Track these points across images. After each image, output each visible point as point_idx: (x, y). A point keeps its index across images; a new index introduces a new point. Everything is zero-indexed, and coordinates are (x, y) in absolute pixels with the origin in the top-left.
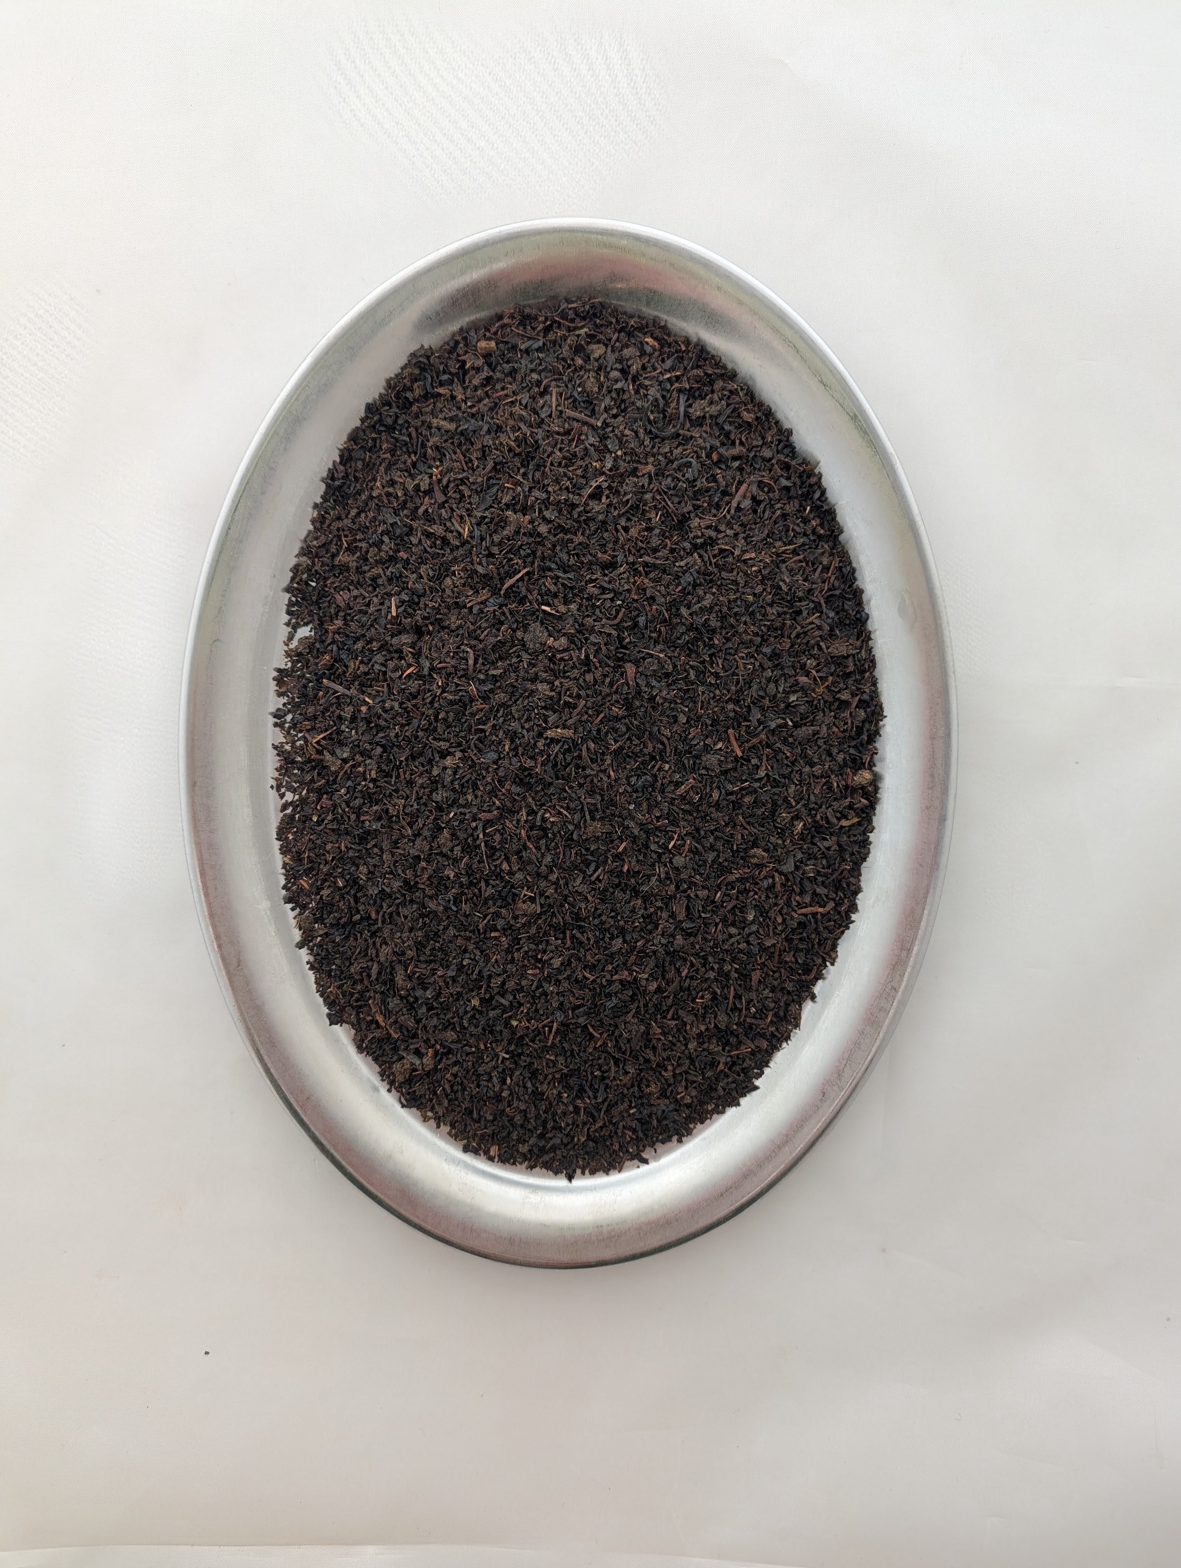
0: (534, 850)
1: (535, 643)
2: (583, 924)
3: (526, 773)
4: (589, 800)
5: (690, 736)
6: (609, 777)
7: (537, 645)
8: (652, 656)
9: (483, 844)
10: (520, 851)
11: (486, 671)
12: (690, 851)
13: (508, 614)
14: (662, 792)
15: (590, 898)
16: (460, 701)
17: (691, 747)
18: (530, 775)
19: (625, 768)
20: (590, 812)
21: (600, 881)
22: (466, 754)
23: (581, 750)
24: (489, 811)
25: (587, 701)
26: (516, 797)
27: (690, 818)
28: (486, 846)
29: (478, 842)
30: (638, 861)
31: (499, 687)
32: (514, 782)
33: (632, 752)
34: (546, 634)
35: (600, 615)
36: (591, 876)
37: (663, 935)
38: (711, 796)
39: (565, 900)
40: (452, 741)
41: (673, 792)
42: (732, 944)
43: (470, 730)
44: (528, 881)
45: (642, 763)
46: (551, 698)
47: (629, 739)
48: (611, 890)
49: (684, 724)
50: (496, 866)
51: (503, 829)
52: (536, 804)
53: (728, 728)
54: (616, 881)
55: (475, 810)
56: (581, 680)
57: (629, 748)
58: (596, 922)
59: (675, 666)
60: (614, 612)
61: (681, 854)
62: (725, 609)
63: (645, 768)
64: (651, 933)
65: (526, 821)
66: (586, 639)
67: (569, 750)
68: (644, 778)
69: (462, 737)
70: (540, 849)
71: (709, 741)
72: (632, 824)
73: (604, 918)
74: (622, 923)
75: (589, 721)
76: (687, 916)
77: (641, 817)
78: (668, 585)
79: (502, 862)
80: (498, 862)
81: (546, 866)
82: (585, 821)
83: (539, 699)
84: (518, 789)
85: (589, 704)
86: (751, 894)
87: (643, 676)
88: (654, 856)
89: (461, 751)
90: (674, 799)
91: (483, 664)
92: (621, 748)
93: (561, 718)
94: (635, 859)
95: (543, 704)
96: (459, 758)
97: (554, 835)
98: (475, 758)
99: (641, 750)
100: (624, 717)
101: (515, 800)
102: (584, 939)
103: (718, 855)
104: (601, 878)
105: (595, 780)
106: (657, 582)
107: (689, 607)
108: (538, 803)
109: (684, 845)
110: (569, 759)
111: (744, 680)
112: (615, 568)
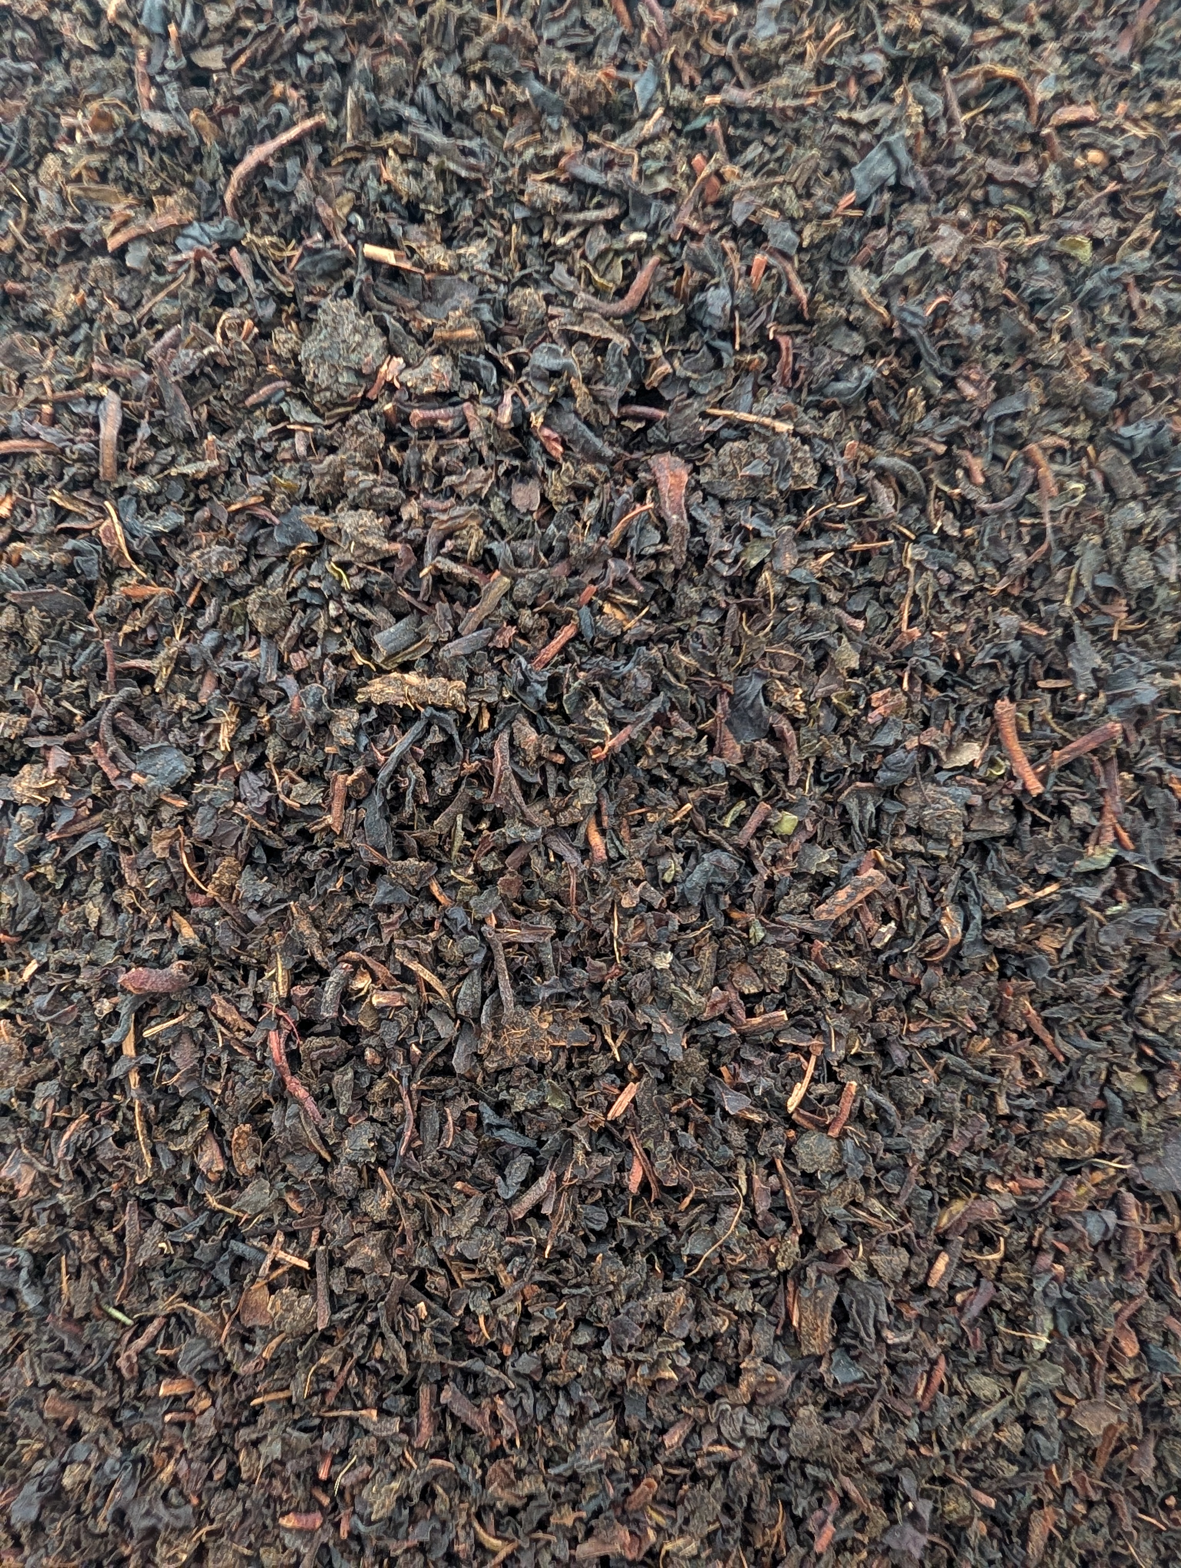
0: (310, 1105)
1: (335, 370)
2: (477, 1365)
3: (291, 830)
4: (513, 933)
5: (874, 717)
6: (586, 852)
7: (345, 378)
8: (743, 430)
9: (134, 1078)
10: (264, 1107)
11: (164, 468)
12: (859, 1117)
13: (246, 273)
14: (770, 910)
15: (505, 1280)
16: (70, 570)
17: (871, 757)
18: (305, 835)
19: (641, 822)
20: (517, 975)
21: (543, 1219)
22: (86, 759)
23: (491, 754)
24: (159, 962)
25: (514, 578)
26: (253, 915)
27: (861, 1001)
28: (145, 1082)
29: (117, 1071)
30: (678, 1153)
31: (208, 525)
32: (249, 861)
33: (671, 769)
34: (377, 342)
35: (570, 283)
36: (508, 1203)
37: (750, 1406)
38: (936, 928)
39: (419, 1283)
40: (37, 710)
41: (806, 911)
42: (980, 1434)
43: (101, 676)
44: (287, 1212)
45: (702, 806)
46: (387, 562)
47: (660, 719)
48: (581, 1250)
49: (852, 673)
50: (178, 1156)
51: (207, 1026)
52: (324, 944)
53: (995, 695)
54: (600, 1220)
55: (108, 955)
56: (496, 505)
57: (658, 750)
58: (527, 1363)
59: (825, 470)
60: (618, 272)
61: (826, 1128)
62: (996, 285)
63: (711, 824)
64: (712, 1397)
65: (288, 1002)
66: (519, 363)
67: (447, 749)
68: (709, 859)
69: (69, 698)
70: (333, 1103)
71: (933, 737)
72: (663, 1023)
73: (553, 1351)
74: (615, 1370)
75: (522, 651)
76: (835, 1340)
77: (695, 998)
78: (807, 186)
79: (198, 1145)
80: (184, 1144)
81: (353, 1164)
82: (499, 1005)
83: (344, 565)
84: (263, 887)
85: (524, 589)
86: (1046, 1260)
87: (713, 504)
88: (737, 1137)
89: (67, 746)
90: (808, 937)
91: (152, 440)
92: (634, 750)
93: (419, 637)
94: (667, 1146)
95: (358, 582)
96: (60, 771)
97: (385, 1054)
98: (112, 773)
99: (700, 762)
100: (647, 641)
101: (250, 926)
102: (480, 1421)
103: (947, 1135)
104: (547, 1210)
105: (537, 864)
106: (772, 173)
107: (875, 266)
108: (333, 939)
109: (835, 1099)
110: (444, 782)
111: (1057, 530)
112: (626, 126)
